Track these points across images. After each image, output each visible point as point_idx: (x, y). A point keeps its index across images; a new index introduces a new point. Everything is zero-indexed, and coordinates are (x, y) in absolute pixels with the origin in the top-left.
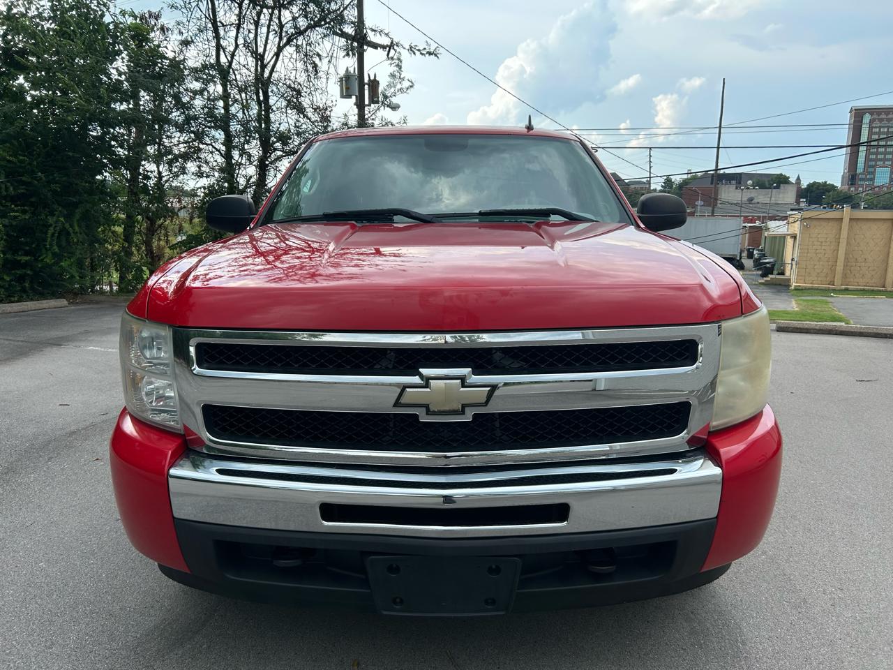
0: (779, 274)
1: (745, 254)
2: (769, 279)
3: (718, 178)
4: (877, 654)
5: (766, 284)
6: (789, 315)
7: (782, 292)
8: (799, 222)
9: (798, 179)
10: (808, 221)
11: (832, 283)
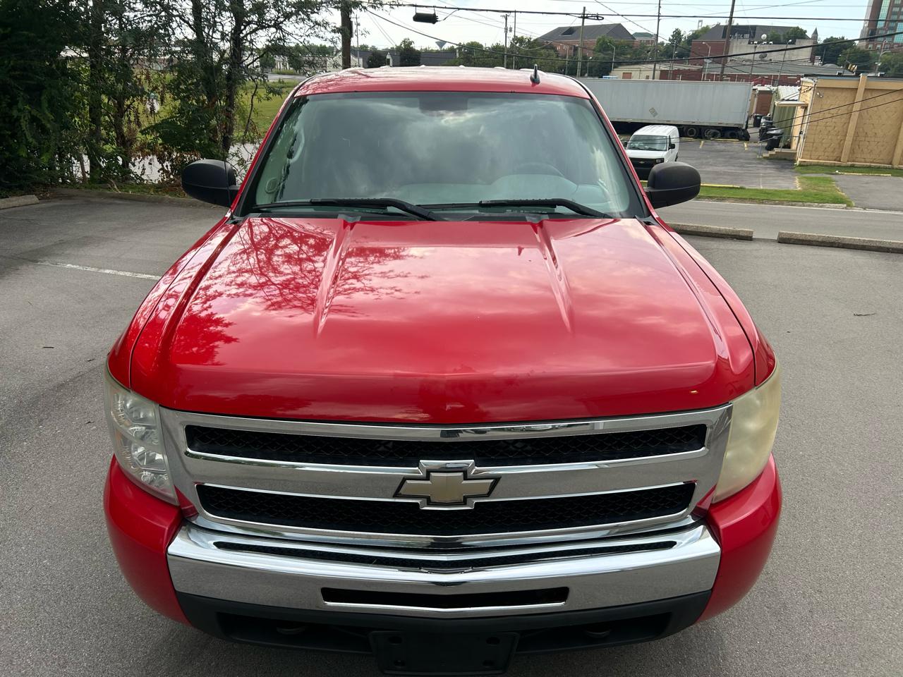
0: (785, 147)
1: (751, 121)
2: (774, 153)
3: (732, 31)
4: (848, 672)
5: (770, 159)
6: (791, 196)
7: (785, 168)
8: (811, 91)
9: (816, 32)
10: (822, 92)
11: (838, 159)
